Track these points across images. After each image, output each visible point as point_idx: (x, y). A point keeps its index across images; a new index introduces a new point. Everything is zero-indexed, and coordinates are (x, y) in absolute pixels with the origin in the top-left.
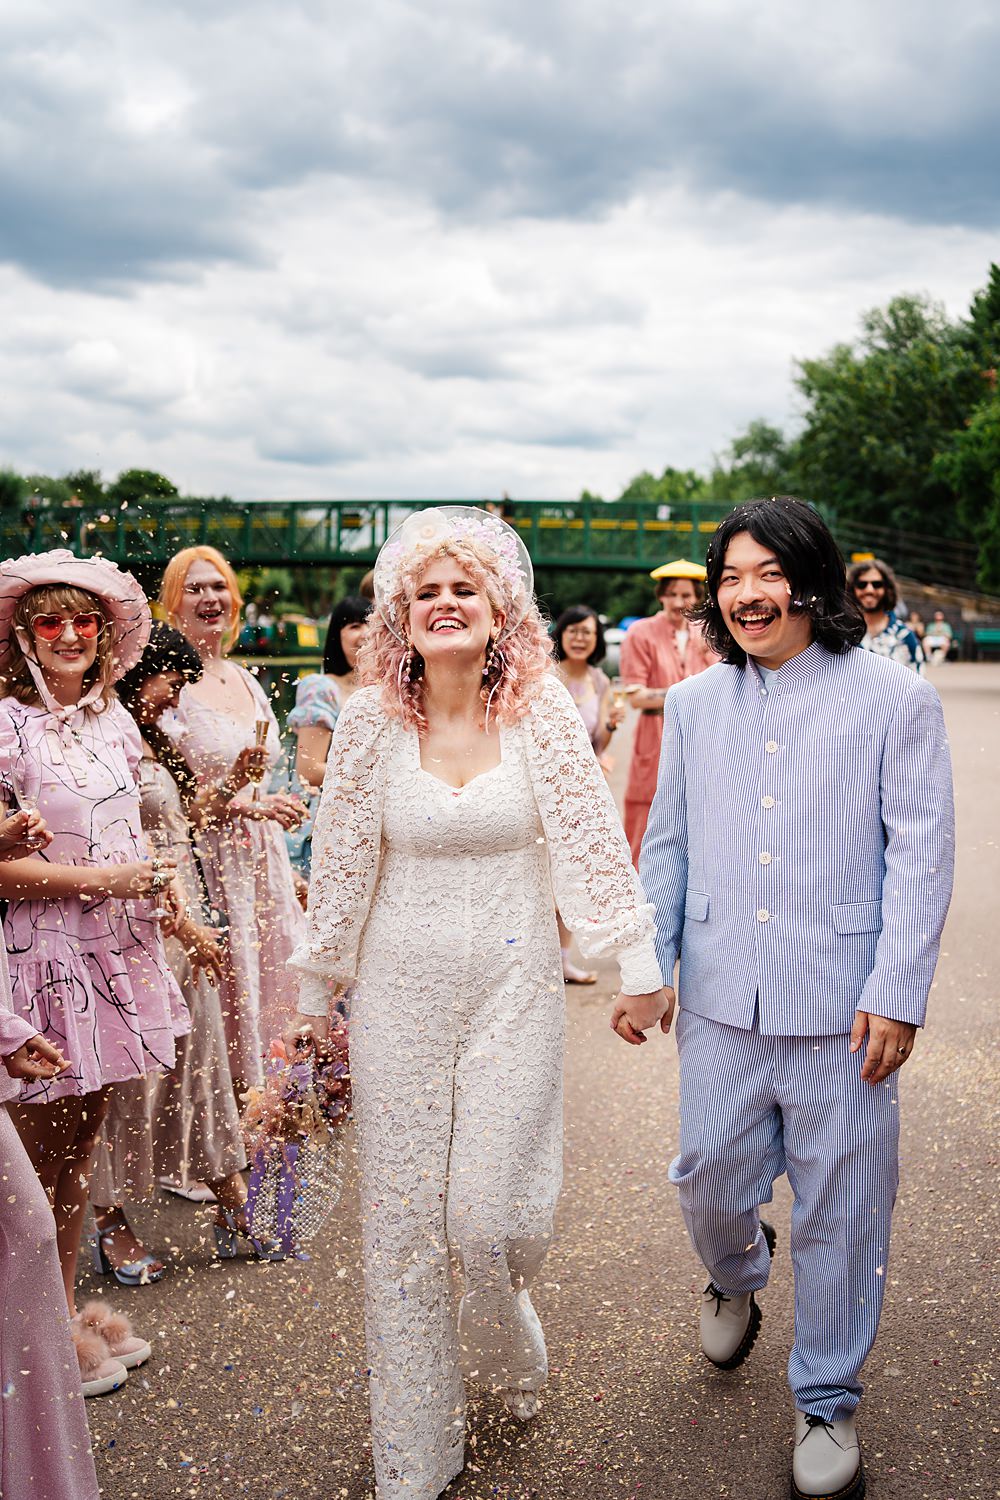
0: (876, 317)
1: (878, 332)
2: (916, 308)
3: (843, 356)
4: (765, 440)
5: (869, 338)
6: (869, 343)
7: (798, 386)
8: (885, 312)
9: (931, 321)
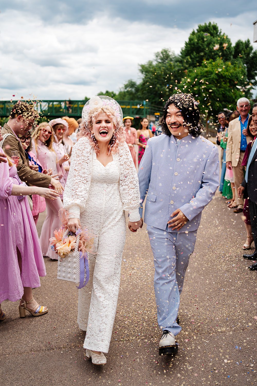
0: (158, 54)
1: (159, 58)
2: (168, 52)
3: (150, 64)
4: (132, 84)
5: (157, 59)
6: (156, 60)
7: (140, 71)
8: (160, 53)
9: (171, 55)
